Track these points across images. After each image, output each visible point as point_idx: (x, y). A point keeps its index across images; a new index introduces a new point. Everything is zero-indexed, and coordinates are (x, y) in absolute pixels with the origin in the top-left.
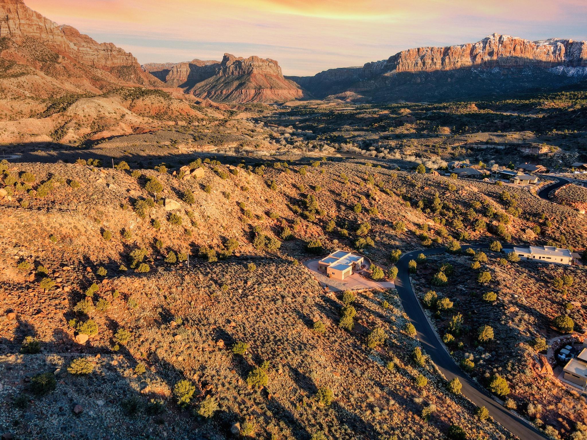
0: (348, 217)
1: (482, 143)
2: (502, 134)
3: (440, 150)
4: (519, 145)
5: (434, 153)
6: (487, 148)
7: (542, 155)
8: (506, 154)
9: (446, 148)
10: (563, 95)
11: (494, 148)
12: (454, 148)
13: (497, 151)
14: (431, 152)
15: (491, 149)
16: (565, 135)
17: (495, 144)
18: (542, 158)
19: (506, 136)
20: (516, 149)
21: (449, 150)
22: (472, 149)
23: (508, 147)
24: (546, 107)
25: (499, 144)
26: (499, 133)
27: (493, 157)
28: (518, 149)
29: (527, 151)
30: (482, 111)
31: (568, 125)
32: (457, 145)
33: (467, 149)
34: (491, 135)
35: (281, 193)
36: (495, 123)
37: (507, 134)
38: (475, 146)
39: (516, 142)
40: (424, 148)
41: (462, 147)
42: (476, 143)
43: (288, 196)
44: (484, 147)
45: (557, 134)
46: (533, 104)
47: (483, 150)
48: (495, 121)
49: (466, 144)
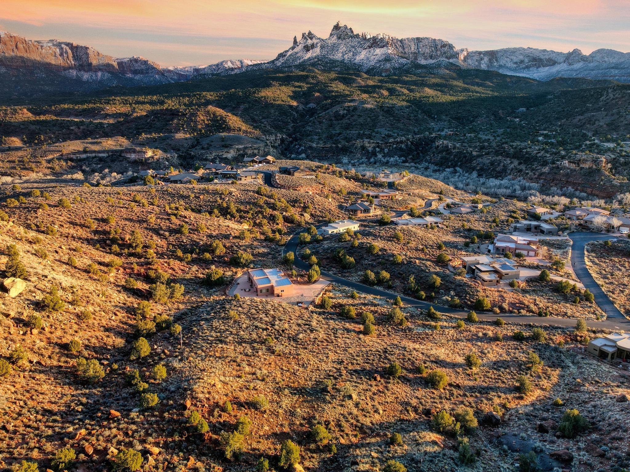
0: (182, 242)
1: (79, 152)
2: (93, 141)
3: (33, 165)
4: (122, 151)
5: (26, 169)
6: (88, 158)
7: (149, 158)
8: (113, 161)
9: (38, 162)
10: (115, 100)
11: (95, 157)
12: (49, 161)
13: (101, 160)
14: (22, 169)
15: (93, 158)
16: (154, 138)
17: (95, 152)
18: (150, 161)
19: (101, 143)
20: (120, 156)
21: (45, 164)
22: (71, 160)
23: (110, 154)
24: (110, 112)
25: (99, 152)
26: (90, 140)
27: (99, 166)
28: (123, 155)
29: (133, 156)
30: (42, 118)
31: (148, 128)
32: (50, 157)
33: (66, 161)
34: (84, 143)
35: (67, 237)
36: (72, 130)
37: (99, 140)
38: (74, 157)
39: (115, 148)
40: (8, 165)
41: (59, 159)
42: (74, 154)
43: (80, 238)
44: (84, 156)
45: (147, 138)
46: (93, 109)
47: (84, 159)
48: (72, 128)
49: (62, 155)
